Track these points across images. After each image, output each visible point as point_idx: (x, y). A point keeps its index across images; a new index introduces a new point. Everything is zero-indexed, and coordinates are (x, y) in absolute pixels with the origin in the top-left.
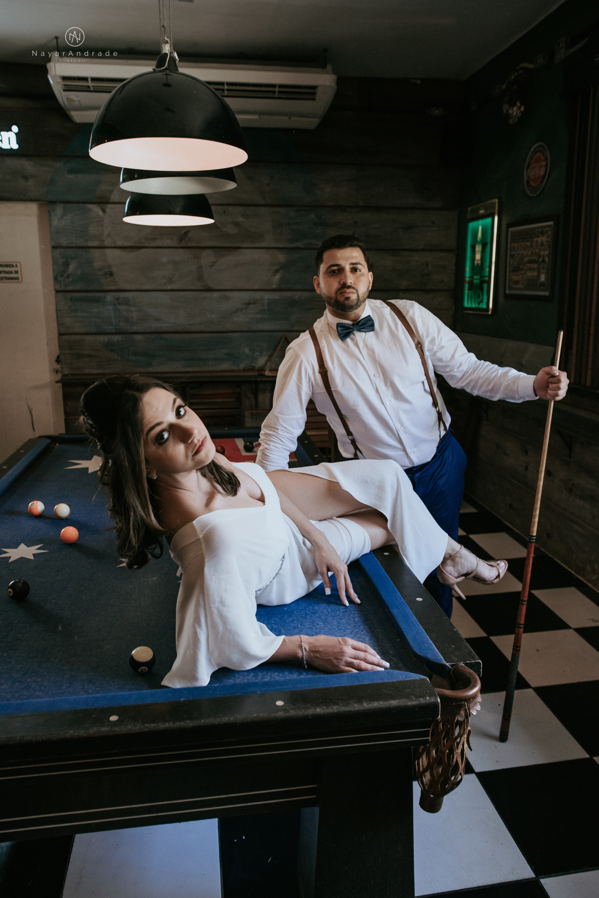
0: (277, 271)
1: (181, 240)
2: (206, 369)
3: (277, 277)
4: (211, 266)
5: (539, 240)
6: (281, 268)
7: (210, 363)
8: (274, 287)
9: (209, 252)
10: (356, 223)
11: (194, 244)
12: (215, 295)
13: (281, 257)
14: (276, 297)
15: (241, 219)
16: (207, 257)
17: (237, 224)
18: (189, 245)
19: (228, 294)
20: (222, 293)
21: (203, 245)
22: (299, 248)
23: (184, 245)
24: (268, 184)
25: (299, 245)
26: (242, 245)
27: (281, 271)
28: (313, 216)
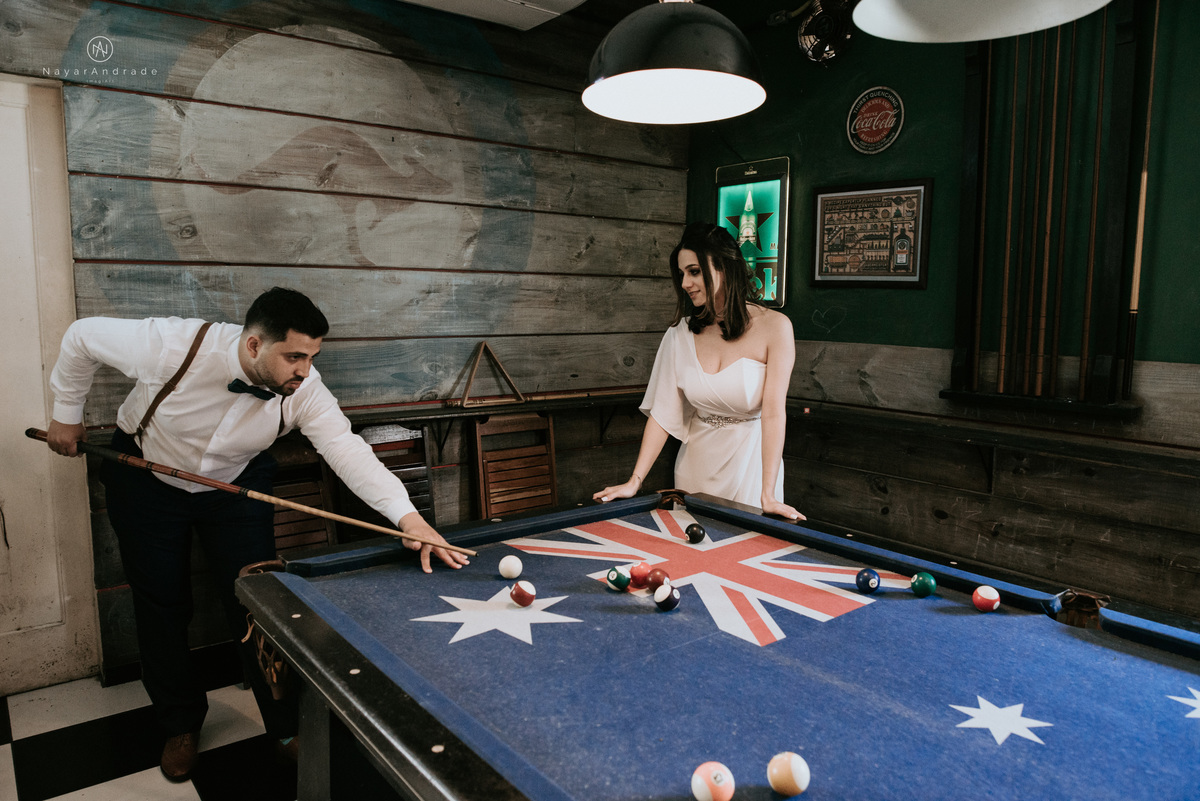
0: (469, 241)
1: (322, 179)
2: (361, 402)
3: (471, 250)
4: (370, 228)
5: (893, 210)
6: (475, 236)
7: (369, 391)
8: (465, 265)
9: (368, 202)
10: (573, 176)
11: (343, 189)
12: (377, 274)
13: (476, 219)
14: (469, 283)
15: (417, 154)
16: (366, 211)
17: (412, 161)
18: (336, 188)
19: (397, 274)
20: (387, 272)
21: (359, 191)
22: (501, 208)
23: (327, 189)
24: (458, 104)
25: (500, 202)
26: (419, 197)
27: (476, 241)
28: (518, 160)
